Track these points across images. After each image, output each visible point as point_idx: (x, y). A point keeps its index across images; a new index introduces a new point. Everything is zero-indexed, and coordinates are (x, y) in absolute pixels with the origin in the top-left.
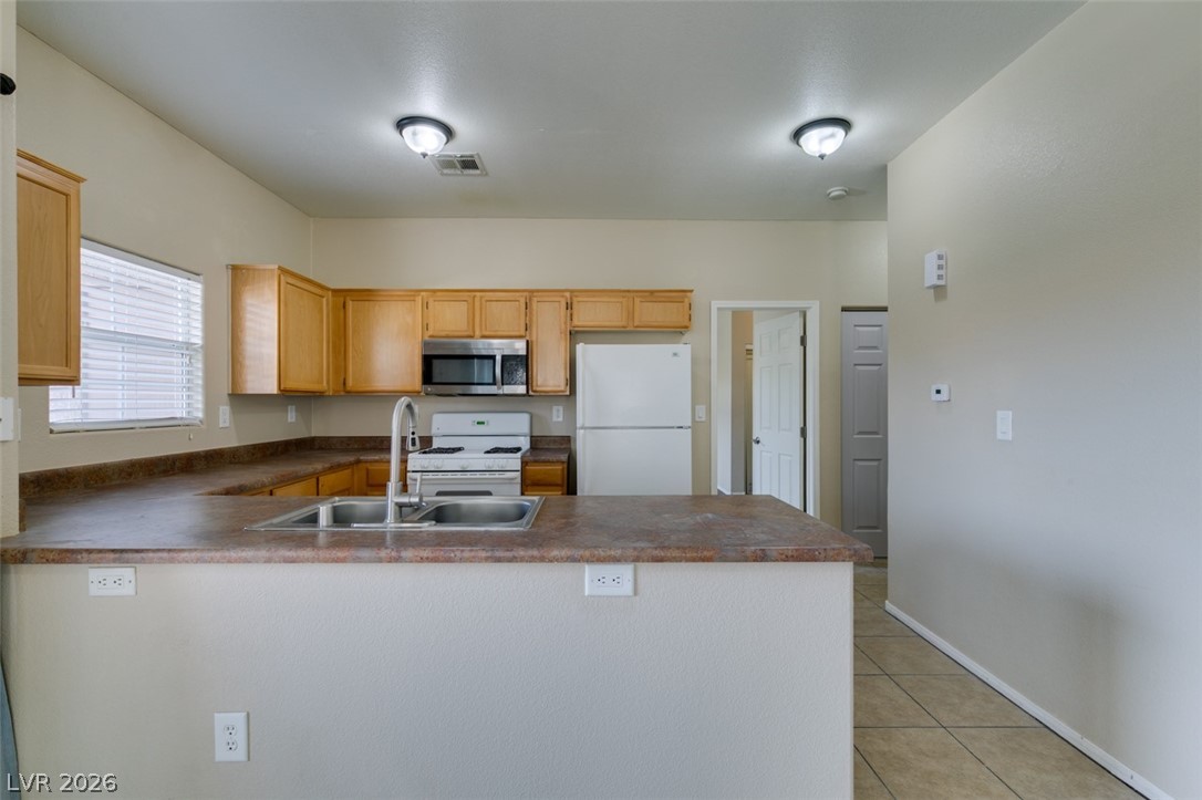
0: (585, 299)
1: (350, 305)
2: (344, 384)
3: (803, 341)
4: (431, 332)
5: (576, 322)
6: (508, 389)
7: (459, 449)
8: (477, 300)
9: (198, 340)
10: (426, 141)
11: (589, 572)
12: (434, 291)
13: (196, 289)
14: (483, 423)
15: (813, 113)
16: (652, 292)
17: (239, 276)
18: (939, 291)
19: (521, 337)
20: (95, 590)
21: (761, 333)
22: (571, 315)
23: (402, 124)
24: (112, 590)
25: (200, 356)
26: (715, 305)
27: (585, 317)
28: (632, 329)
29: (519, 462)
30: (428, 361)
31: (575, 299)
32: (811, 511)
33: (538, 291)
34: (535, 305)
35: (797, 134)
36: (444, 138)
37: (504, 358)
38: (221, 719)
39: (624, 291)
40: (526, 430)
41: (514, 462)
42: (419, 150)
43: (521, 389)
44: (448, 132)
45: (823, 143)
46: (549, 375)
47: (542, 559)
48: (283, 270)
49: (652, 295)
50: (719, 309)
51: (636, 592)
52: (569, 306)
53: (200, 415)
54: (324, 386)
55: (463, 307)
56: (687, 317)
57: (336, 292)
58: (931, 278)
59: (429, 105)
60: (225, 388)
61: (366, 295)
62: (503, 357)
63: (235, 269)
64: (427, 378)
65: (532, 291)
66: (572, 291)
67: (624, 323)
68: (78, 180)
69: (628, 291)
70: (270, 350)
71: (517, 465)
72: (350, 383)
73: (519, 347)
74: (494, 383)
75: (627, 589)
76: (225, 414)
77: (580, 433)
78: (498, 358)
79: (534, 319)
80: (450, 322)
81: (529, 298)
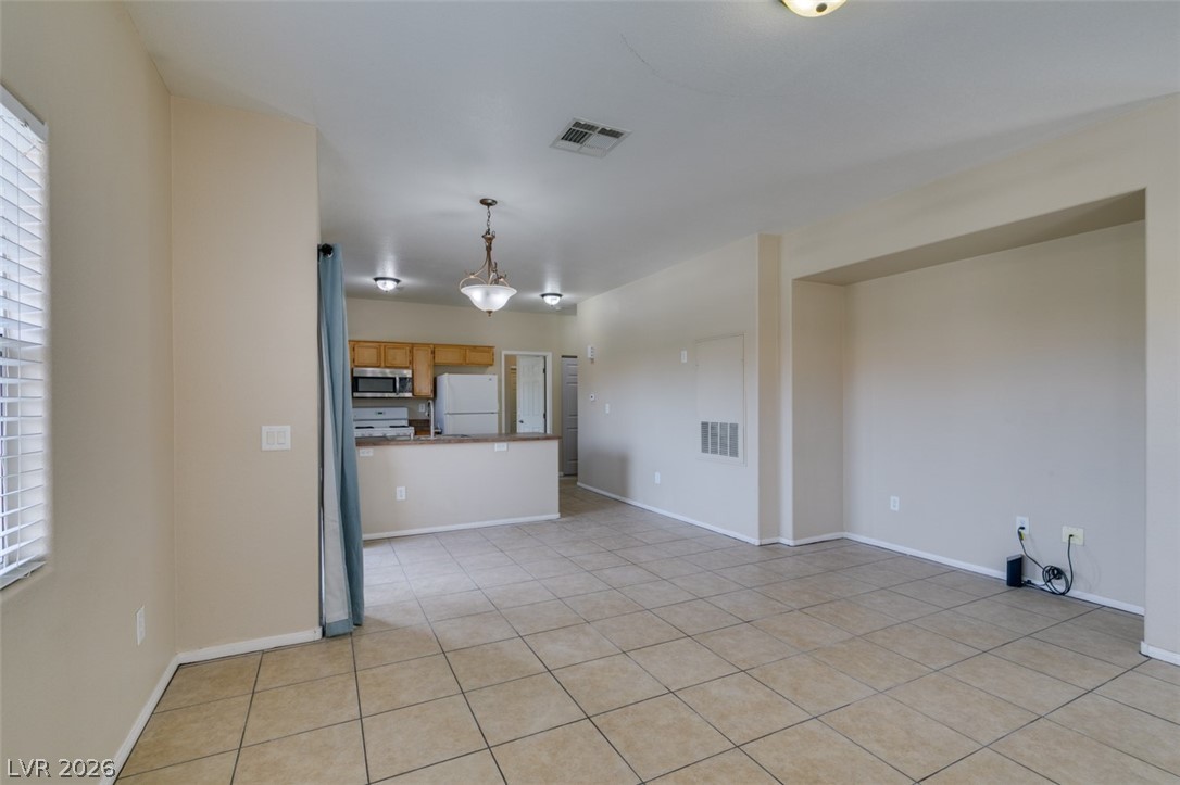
0: (441, 349)
3: (545, 371)
4: (356, 363)
6: (401, 395)
8: (382, 347)
10: (390, 286)
11: (496, 445)
12: (359, 341)
14: (383, 413)
15: (548, 291)
16: (475, 347)
18: (592, 360)
19: (407, 368)
20: (361, 455)
21: (522, 366)
22: (434, 357)
23: (376, 279)
24: (366, 455)
26: (504, 353)
27: (442, 358)
28: (465, 364)
30: (354, 380)
31: (436, 349)
32: (548, 432)
33: (416, 344)
34: (415, 351)
35: (543, 296)
36: (395, 284)
37: (401, 379)
38: (398, 489)
39: (461, 346)
40: (406, 416)
42: (385, 289)
43: (409, 395)
44: (398, 281)
45: (551, 301)
46: (424, 387)
49: (474, 348)
50: (506, 356)
52: (433, 352)
55: (374, 351)
56: (492, 360)
58: (589, 356)
59: (390, 273)
62: (399, 378)
64: (354, 389)
65: (413, 344)
66: (434, 345)
67: (461, 362)
69: (463, 346)
73: (408, 373)
74: (394, 391)
78: (397, 379)
79: (415, 359)
80: (367, 358)
81: (412, 347)
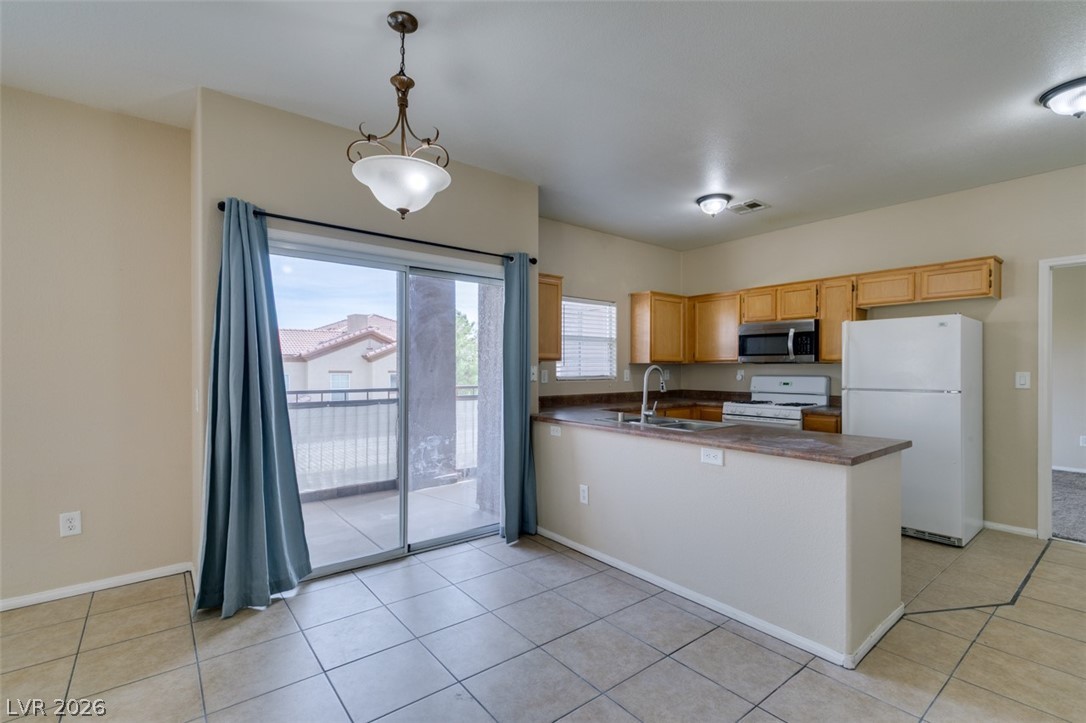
0: (870, 280)
1: (697, 305)
2: (694, 356)
4: (746, 319)
5: (861, 301)
6: (800, 358)
7: (766, 402)
8: (779, 292)
9: (614, 336)
10: (714, 207)
11: (704, 451)
12: (749, 290)
13: (614, 309)
14: (787, 384)
16: (942, 266)
17: (634, 298)
19: (812, 318)
20: (552, 433)
22: (857, 295)
23: (699, 201)
25: (615, 344)
26: (1044, 263)
27: (866, 298)
28: (920, 301)
29: (799, 413)
30: (743, 339)
31: (860, 282)
33: (827, 279)
34: (823, 291)
35: (1044, 100)
36: (726, 202)
37: (797, 335)
38: (582, 487)
39: (911, 268)
41: (796, 413)
42: (711, 213)
43: (809, 358)
44: (728, 198)
46: (838, 346)
47: (679, 441)
48: (654, 293)
51: (724, 464)
52: (855, 288)
53: (615, 374)
54: (680, 358)
55: (769, 299)
56: (985, 284)
57: (690, 298)
60: (627, 361)
61: (707, 298)
62: (795, 334)
63: (632, 295)
64: (742, 351)
65: (822, 280)
66: (858, 276)
67: (910, 297)
68: (560, 278)
69: (916, 267)
70: (647, 338)
71: (798, 415)
72: (697, 355)
73: (809, 325)
74: (787, 354)
75: (719, 462)
76: (627, 374)
77: (844, 393)
78: (791, 335)
79: (823, 302)
80: (760, 310)
81: (818, 287)
